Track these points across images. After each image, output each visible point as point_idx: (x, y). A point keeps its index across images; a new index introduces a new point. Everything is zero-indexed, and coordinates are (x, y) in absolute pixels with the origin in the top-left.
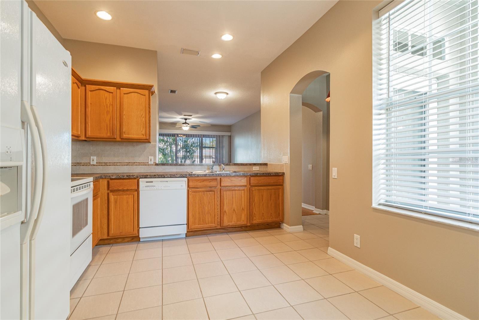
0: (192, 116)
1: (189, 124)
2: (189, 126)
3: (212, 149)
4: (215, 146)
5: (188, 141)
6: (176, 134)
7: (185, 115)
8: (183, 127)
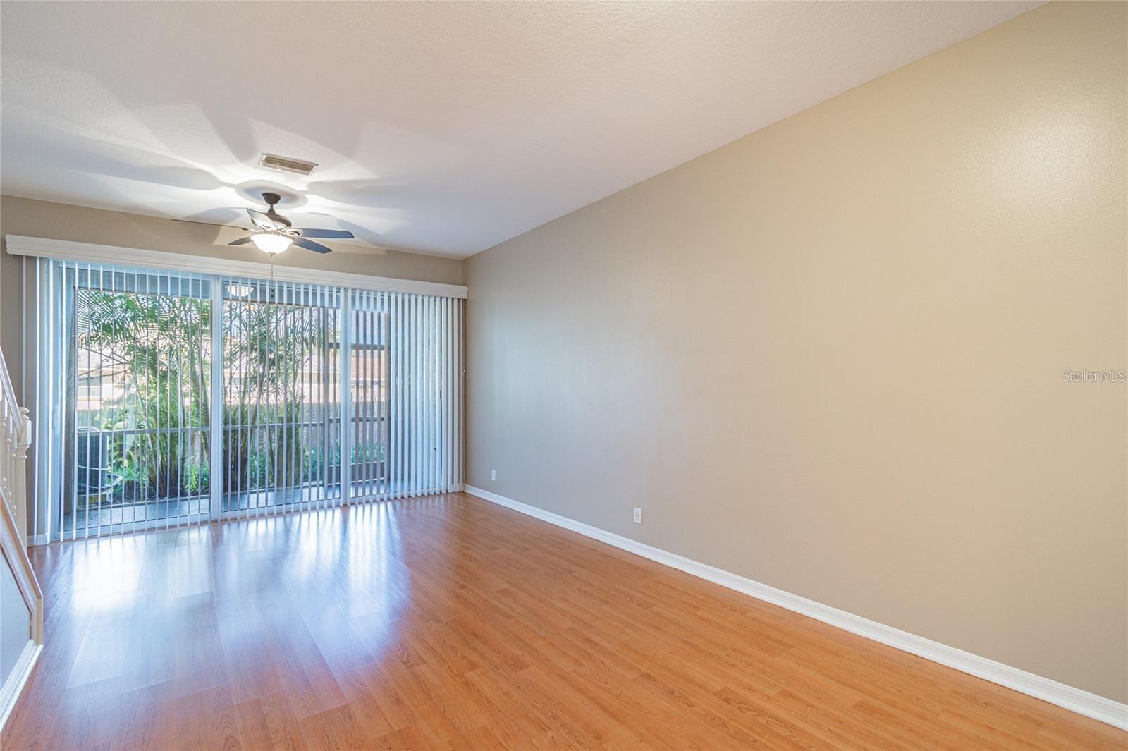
0: (315, 176)
1: (288, 224)
2: (288, 231)
3: (368, 352)
4: (383, 343)
5: (274, 320)
6: (217, 277)
7: (271, 161)
8: (254, 238)
